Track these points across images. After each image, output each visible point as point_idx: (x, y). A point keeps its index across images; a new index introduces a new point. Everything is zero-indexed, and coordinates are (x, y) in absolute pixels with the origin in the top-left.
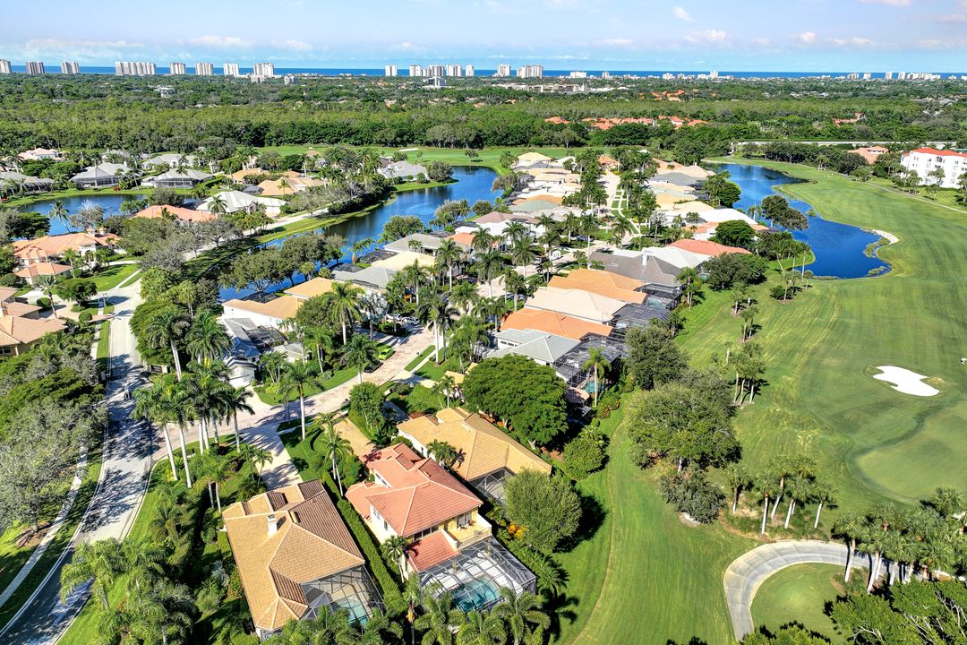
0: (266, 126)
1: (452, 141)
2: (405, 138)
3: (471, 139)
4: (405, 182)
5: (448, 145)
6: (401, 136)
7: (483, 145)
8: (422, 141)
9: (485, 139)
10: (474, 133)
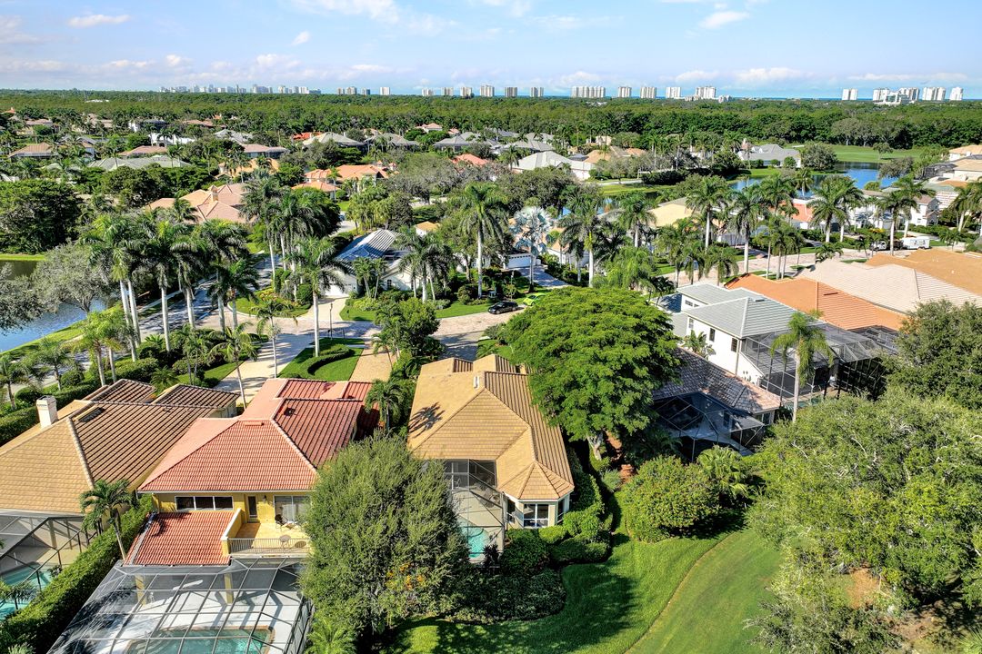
0: (646, 117)
1: (865, 136)
2: (803, 132)
3: (893, 135)
4: (766, 167)
5: (860, 142)
6: (799, 130)
7: (911, 145)
8: (824, 136)
9: (915, 136)
10: (899, 128)
